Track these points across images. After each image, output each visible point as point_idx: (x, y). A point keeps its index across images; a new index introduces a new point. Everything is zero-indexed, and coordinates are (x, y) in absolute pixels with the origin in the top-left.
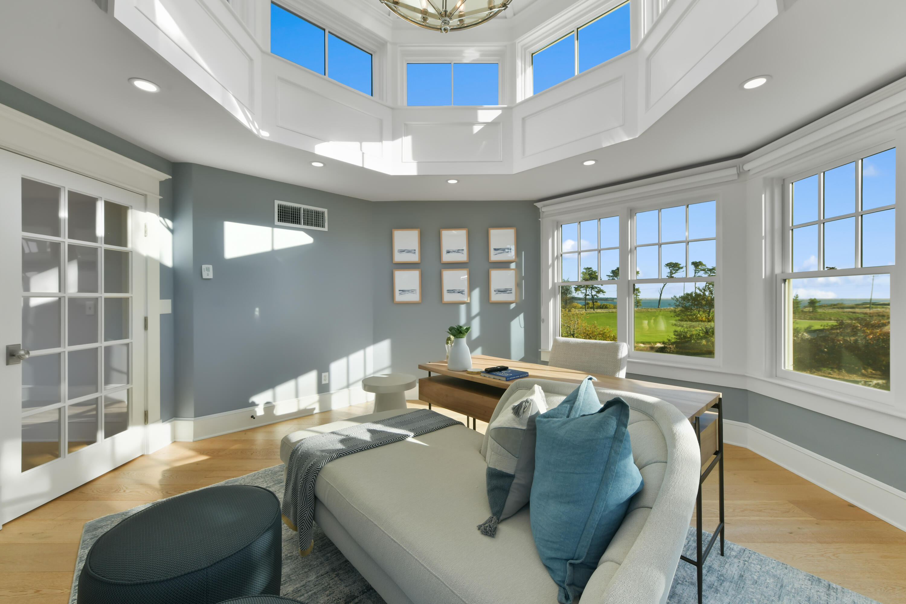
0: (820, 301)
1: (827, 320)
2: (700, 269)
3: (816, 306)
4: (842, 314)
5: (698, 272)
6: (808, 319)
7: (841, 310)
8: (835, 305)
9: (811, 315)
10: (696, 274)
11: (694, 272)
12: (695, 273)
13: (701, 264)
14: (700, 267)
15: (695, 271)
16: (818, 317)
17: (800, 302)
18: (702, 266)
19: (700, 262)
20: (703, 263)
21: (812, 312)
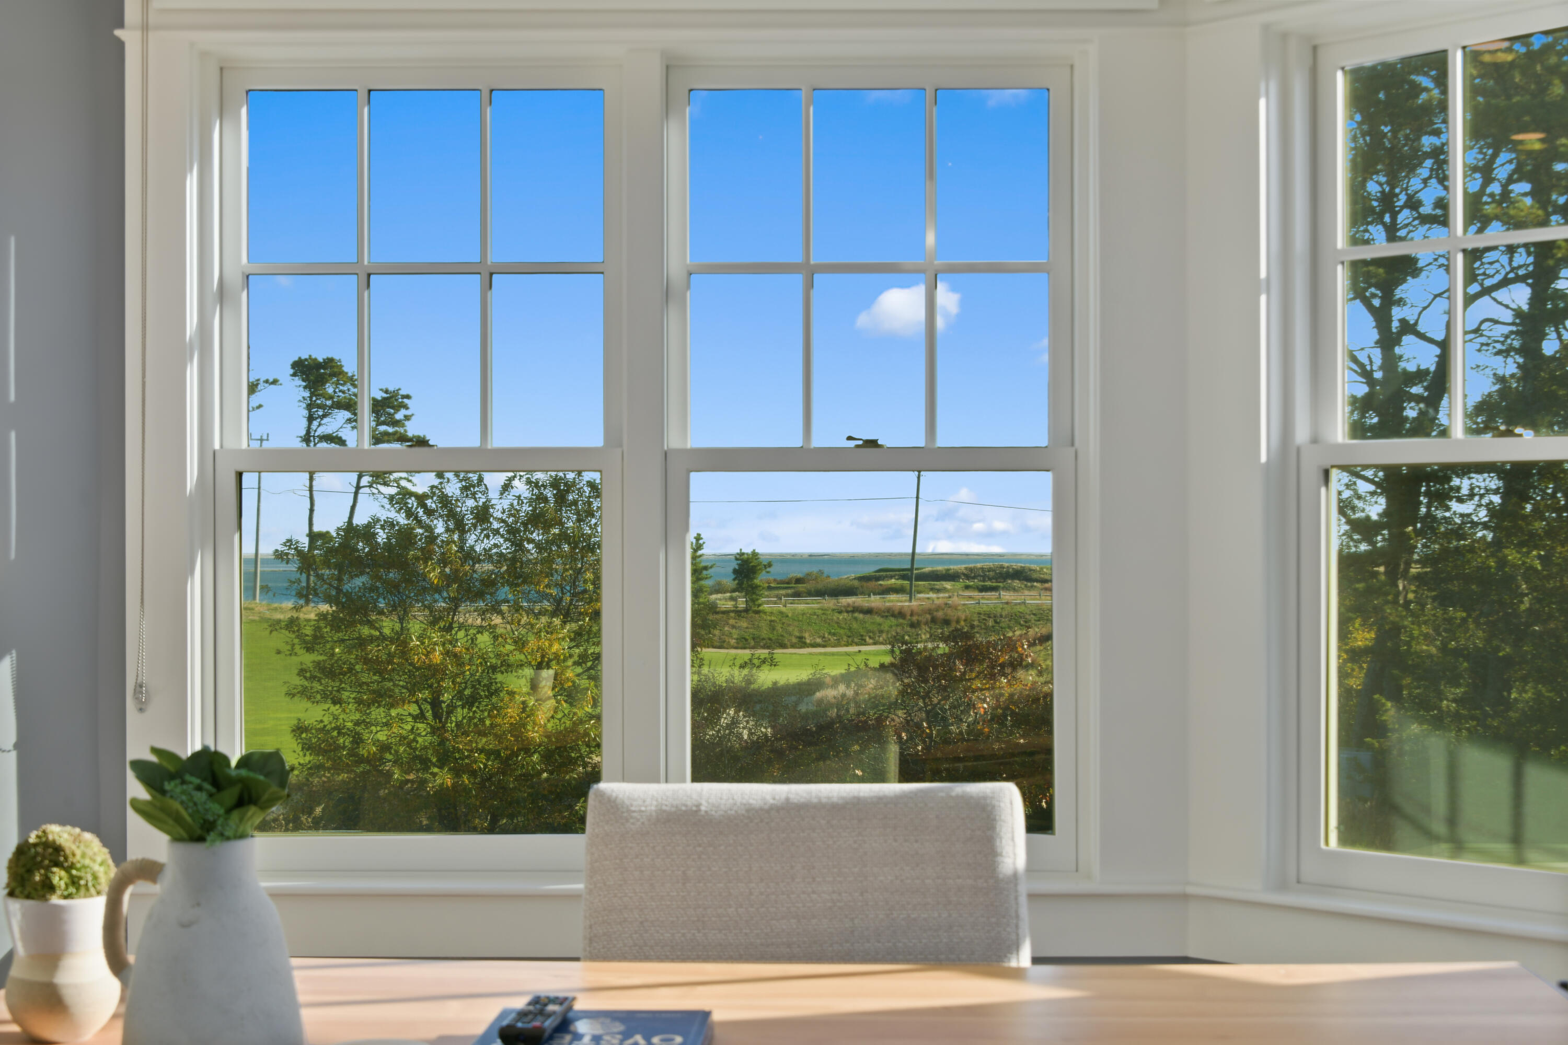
0: (770, 565)
1: (793, 646)
2: (331, 398)
3: (757, 587)
4: (836, 616)
5: (321, 413)
6: (733, 642)
7: (829, 603)
8: (798, 581)
9: (744, 624)
10: (315, 423)
11: (305, 413)
12: (311, 419)
13: (333, 375)
14: (330, 389)
15: (309, 407)
16: (765, 633)
17: (706, 568)
18: (337, 384)
19: (329, 362)
20: (345, 369)
21: (746, 610)
